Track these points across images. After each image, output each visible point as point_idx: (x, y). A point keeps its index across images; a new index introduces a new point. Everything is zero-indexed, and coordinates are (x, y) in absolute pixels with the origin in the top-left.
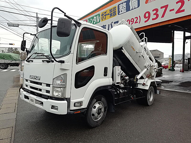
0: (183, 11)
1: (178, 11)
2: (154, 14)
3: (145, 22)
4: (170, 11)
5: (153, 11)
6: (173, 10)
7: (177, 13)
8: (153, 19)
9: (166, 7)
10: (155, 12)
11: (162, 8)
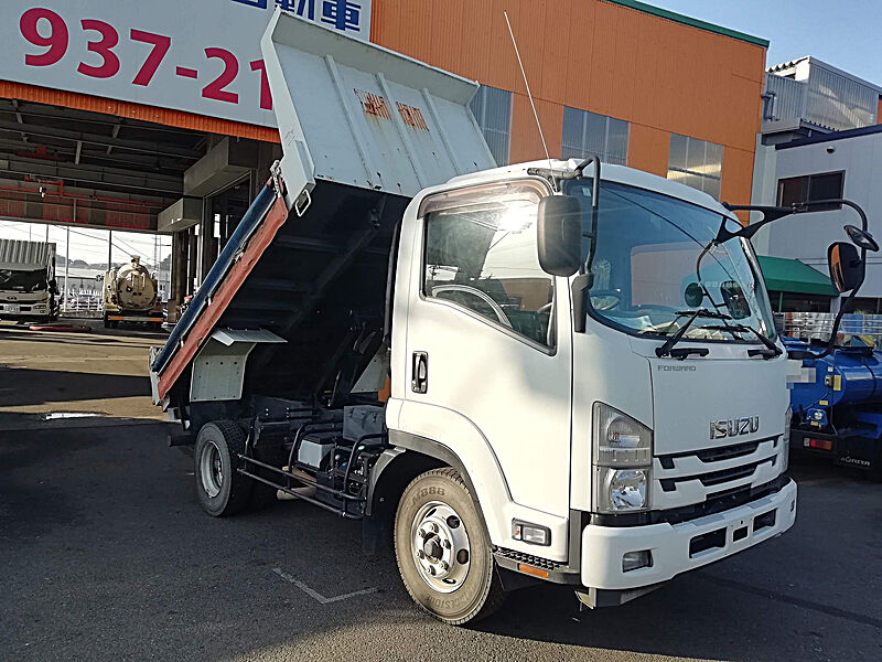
0: (233, 98)
1: (213, 91)
2: (91, 46)
3: (31, 60)
4: (180, 71)
5: (87, 24)
6: (193, 74)
7: (206, 93)
8: (83, 69)
9: (162, 44)
10: (97, 37)
11: (136, 35)
